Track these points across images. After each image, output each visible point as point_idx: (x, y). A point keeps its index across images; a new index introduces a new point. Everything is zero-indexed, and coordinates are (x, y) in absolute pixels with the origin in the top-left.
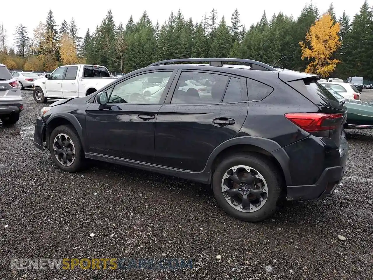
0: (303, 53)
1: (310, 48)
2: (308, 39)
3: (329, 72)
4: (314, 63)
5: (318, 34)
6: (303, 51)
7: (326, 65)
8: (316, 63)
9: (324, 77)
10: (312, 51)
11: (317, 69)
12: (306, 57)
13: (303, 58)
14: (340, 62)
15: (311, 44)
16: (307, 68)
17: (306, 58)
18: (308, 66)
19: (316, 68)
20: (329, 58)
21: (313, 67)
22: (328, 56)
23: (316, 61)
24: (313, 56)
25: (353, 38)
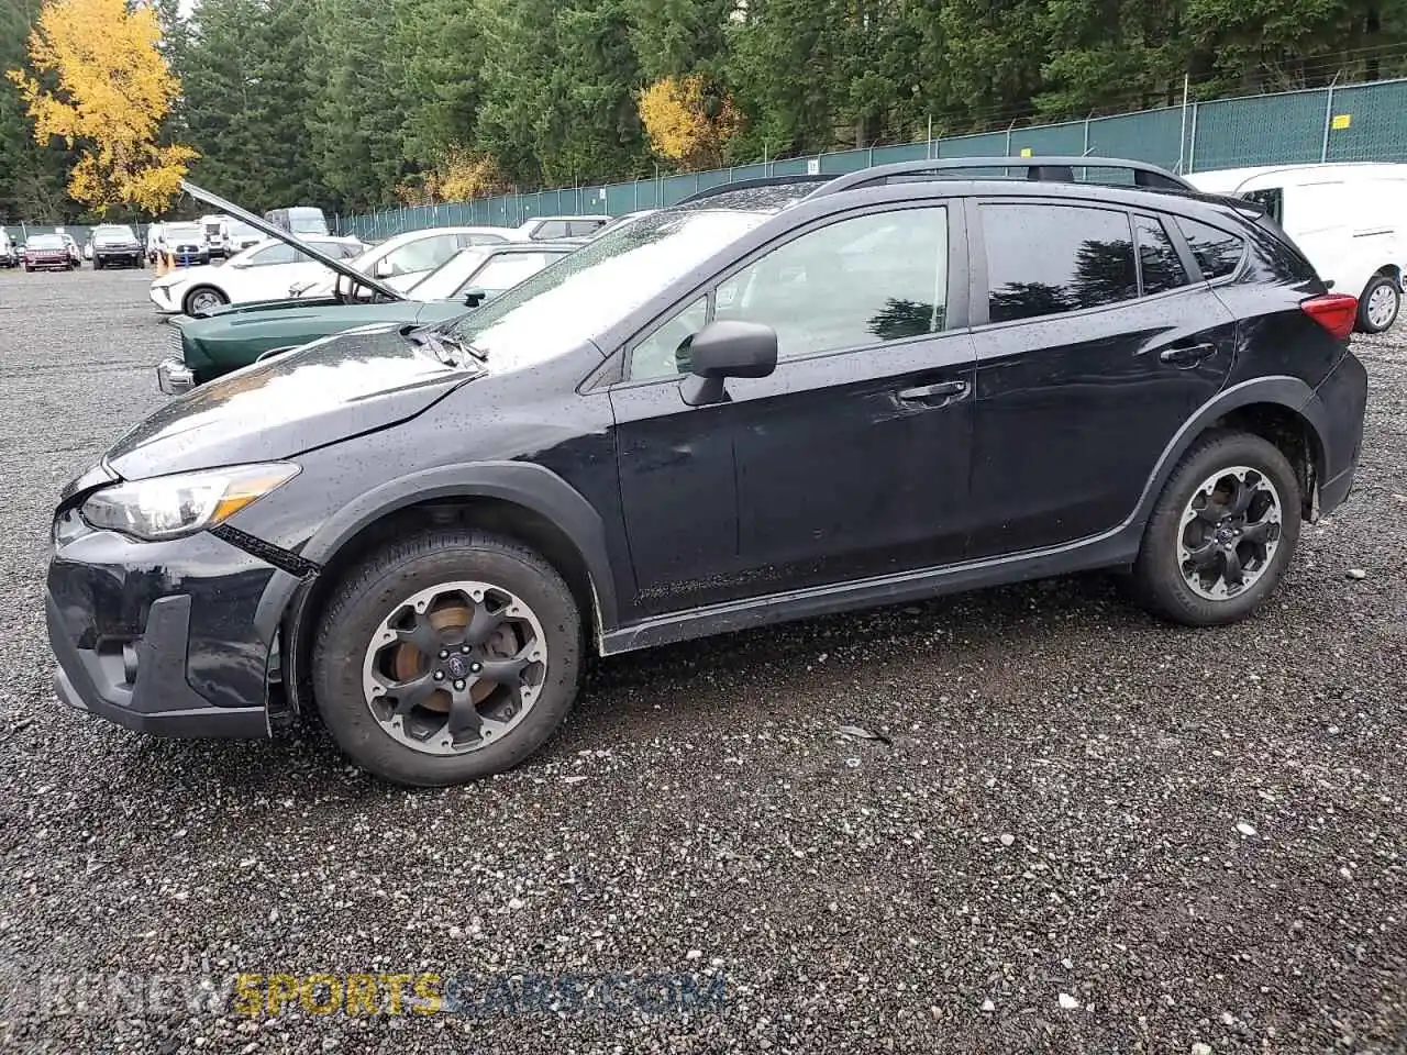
0: (36, 118)
1: (64, 97)
2: (44, 61)
3: (167, 193)
4: (96, 158)
5: (84, 42)
6: (33, 111)
7: (149, 167)
8: (105, 158)
9: (155, 215)
10: (76, 109)
11: (119, 184)
12: (58, 135)
13: (41, 136)
14: (198, 156)
15: (65, 84)
16: (73, 181)
17: (58, 141)
18: (75, 172)
19: (112, 179)
20: (152, 139)
21: (97, 177)
22: (146, 134)
23: (103, 149)
24: (86, 131)
25: (217, 67)
